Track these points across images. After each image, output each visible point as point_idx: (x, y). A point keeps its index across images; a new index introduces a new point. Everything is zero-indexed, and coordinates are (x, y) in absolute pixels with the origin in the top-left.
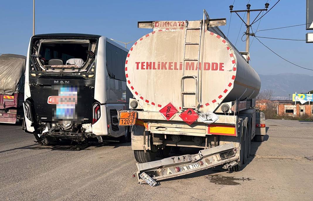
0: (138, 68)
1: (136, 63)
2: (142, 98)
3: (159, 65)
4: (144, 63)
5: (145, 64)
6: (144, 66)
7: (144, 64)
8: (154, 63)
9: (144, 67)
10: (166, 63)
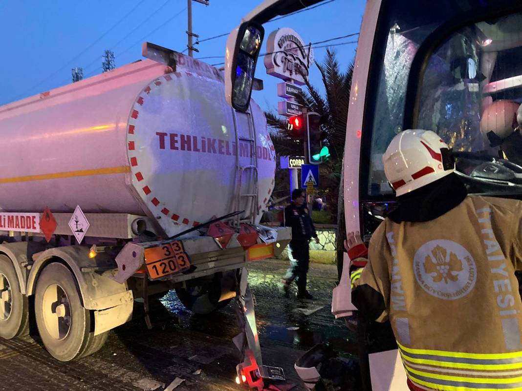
0: (162, 146)
1: (157, 134)
2: (165, 211)
3: (203, 142)
4: (176, 135)
5: (178, 139)
6: (177, 142)
7: (176, 138)
8: (195, 138)
9: (176, 145)
10: (214, 140)
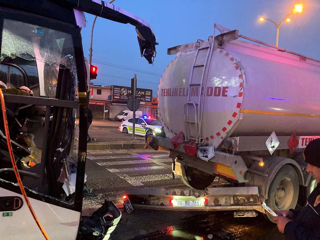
0: (162, 96)
1: (162, 90)
8: (170, 90)
9: (165, 94)
10: (178, 89)
